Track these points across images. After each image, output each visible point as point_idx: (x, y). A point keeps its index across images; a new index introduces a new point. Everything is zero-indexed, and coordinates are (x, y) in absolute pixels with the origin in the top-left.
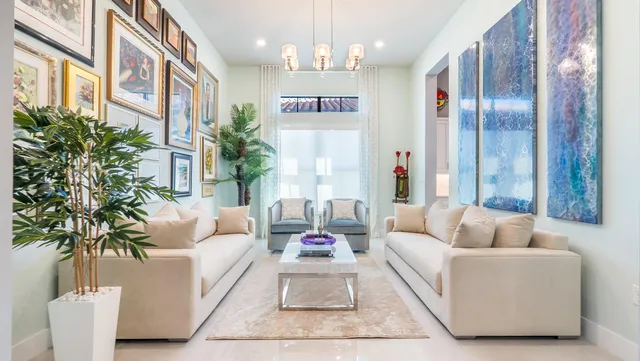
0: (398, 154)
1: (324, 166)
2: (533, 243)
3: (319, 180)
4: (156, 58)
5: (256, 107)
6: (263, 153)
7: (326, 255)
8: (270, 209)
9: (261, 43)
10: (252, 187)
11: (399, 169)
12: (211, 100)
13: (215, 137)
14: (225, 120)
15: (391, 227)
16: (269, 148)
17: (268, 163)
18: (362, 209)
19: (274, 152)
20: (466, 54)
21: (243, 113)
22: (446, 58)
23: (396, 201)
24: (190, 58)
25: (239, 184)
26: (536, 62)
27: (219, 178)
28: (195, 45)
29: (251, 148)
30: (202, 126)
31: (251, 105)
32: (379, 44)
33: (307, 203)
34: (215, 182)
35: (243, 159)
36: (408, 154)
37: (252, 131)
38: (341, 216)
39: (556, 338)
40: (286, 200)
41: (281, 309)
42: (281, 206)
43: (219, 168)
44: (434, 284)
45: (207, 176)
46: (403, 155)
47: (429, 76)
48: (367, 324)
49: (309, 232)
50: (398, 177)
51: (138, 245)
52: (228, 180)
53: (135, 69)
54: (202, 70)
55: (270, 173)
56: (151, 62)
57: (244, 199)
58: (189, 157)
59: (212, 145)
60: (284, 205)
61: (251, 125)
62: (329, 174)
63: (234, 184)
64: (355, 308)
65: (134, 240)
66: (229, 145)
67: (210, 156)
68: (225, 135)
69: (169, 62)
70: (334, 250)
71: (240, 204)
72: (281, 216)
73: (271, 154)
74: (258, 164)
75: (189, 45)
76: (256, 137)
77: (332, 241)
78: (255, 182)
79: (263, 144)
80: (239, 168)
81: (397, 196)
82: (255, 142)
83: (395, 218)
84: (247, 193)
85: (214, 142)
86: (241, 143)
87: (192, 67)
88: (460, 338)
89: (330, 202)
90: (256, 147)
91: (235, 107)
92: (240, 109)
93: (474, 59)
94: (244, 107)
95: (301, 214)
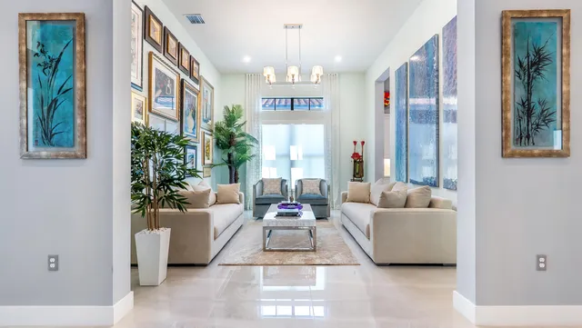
0: (355, 143)
1: (296, 153)
2: (431, 205)
3: (292, 164)
4: (175, 78)
5: (243, 108)
6: (248, 143)
7: (295, 215)
8: (254, 187)
9: (247, 59)
10: (240, 170)
11: (355, 155)
12: (209, 103)
13: (212, 131)
14: (219, 118)
15: (345, 198)
16: (253, 139)
17: (253, 151)
18: (325, 186)
19: (257, 142)
20: (399, 71)
21: (233, 112)
22: (388, 70)
23: (354, 180)
24: (195, 74)
25: (230, 167)
26: (438, 83)
27: (214, 163)
28: (198, 64)
29: (239, 139)
30: (203, 124)
31: (239, 106)
32: (338, 59)
33: (283, 181)
34: (212, 166)
35: (233, 148)
36: (363, 143)
37: (240, 126)
38: (308, 191)
39: (441, 265)
40: (266, 180)
41: (265, 250)
42: (263, 184)
43: (215, 155)
44: (365, 232)
45: (207, 162)
46: (359, 144)
47: (378, 82)
48: (321, 258)
49: (283, 202)
50: (355, 161)
51: (181, 203)
52: (222, 164)
53: (164, 89)
54: (203, 82)
55: (254, 159)
56: (172, 81)
57: (234, 178)
58: (194, 147)
59: (210, 137)
60: (265, 183)
61: (239, 122)
62: (301, 158)
63: (226, 167)
64: (314, 251)
65: (179, 200)
66: (222, 138)
67: (208, 146)
68: (219, 129)
69: (183, 80)
70: (302, 213)
71: (231, 182)
72: (263, 191)
73: (255, 144)
74: (244, 152)
75: (195, 65)
76: (243, 131)
77: (300, 208)
78: (241, 166)
79: (249, 136)
80: (230, 155)
81: (354, 176)
82: (243, 135)
83: (348, 192)
84: (236, 174)
85: (211, 135)
86: (231, 136)
87: (197, 81)
88: (379, 265)
89: (300, 181)
90: (242, 138)
91: (227, 108)
92: (231, 109)
93: (404, 75)
94: (233, 107)
95: (278, 190)
